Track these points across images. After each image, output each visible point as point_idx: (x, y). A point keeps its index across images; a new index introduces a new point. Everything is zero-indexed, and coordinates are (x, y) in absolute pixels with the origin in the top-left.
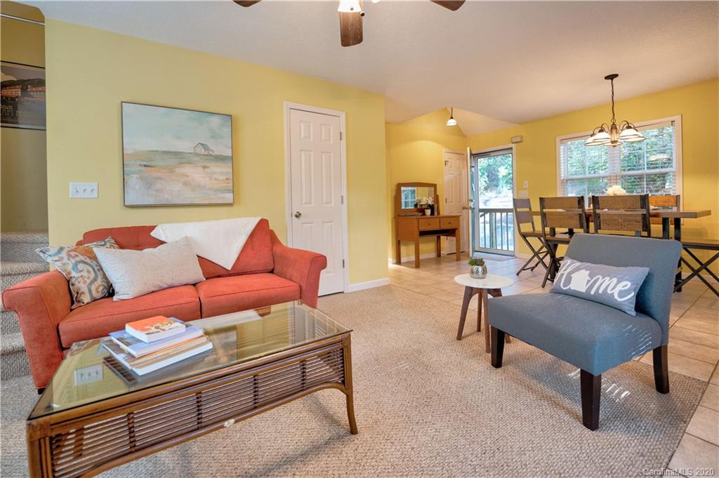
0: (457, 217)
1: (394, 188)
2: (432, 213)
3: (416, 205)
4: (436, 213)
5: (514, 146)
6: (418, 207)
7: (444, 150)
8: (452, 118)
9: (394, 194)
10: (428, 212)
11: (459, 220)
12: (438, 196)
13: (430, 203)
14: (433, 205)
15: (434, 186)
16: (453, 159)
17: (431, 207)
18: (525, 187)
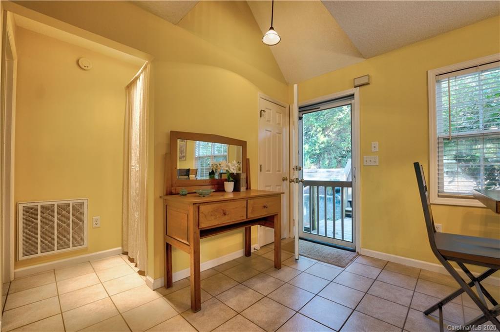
0: (277, 196)
1: (164, 140)
2: (237, 189)
3: (212, 173)
4: (243, 189)
5: (356, 91)
6: (217, 177)
7: (259, 94)
8: (272, 28)
9: (163, 150)
10: (229, 186)
11: (280, 199)
12: (248, 160)
13: (234, 170)
14: (238, 175)
15: (243, 144)
16: (272, 112)
17: (235, 178)
18: (373, 150)
